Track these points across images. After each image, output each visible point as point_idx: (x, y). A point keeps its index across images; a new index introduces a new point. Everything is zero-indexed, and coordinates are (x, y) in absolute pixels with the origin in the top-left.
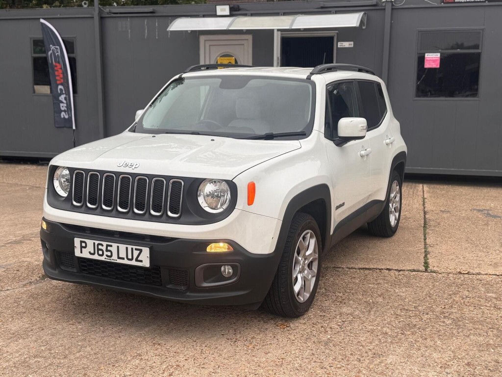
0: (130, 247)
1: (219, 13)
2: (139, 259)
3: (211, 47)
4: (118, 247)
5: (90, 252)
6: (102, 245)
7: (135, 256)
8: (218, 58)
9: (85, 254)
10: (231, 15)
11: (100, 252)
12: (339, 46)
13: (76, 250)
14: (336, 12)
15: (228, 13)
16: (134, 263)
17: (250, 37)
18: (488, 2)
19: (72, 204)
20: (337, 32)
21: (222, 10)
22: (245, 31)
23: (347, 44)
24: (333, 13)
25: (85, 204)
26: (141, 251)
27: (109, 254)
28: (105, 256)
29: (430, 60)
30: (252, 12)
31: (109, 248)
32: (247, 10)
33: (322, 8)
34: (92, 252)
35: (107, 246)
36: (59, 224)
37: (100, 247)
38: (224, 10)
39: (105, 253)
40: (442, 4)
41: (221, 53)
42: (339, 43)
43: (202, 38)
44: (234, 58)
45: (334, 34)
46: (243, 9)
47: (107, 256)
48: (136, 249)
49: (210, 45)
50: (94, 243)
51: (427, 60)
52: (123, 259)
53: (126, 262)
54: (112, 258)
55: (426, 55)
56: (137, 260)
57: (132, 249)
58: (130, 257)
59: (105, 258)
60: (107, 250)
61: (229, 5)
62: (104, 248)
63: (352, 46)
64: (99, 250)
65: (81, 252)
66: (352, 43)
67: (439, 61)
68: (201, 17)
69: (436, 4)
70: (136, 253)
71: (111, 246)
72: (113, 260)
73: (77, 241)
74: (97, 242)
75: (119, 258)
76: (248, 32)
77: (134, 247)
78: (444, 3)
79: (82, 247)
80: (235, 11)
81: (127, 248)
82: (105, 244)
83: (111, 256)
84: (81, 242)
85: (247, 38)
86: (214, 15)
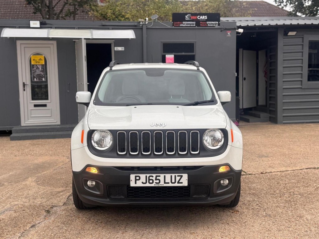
0: (173, 175)
1: (31, 26)
2: (180, 182)
3: (25, 48)
4: (165, 176)
5: (143, 183)
6: (153, 177)
7: (177, 181)
8: (32, 56)
9: (139, 184)
10: (40, 28)
11: (151, 181)
12: (115, 50)
13: (131, 183)
14: (113, 29)
15: (38, 26)
16: (176, 185)
17: (55, 43)
18: (197, 26)
19: (117, 153)
20: (114, 41)
21: (34, 24)
22: (51, 38)
23: (120, 49)
24: (111, 29)
25: (128, 152)
26: (182, 176)
27: (158, 181)
28: (154, 183)
29: (169, 59)
30: (56, 26)
31: (158, 178)
32: (52, 25)
33: (103, 26)
34: (145, 182)
35: (156, 176)
36: (112, 167)
37: (151, 178)
38: (36, 24)
39: (155, 181)
40: (173, 27)
41: (33, 53)
42: (115, 48)
43: (18, 43)
44: (43, 56)
45: (112, 42)
46: (48, 24)
47: (156, 183)
48: (178, 176)
49: (24, 47)
50: (146, 176)
51: (167, 59)
52: (168, 183)
53: (171, 185)
54: (159, 184)
55: (166, 56)
56: (178, 183)
57: (175, 176)
58: (173, 181)
59: (155, 185)
60: (156, 179)
61: (40, 21)
62: (154, 178)
63: (124, 50)
64: (149, 180)
65: (136, 183)
66: (123, 48)
67: (174, 59)
68: (17, 28)
69: (169, 27)
70: (178, 178)
71: (160, 176)
72: (161, 185)
73: (132, 177)
74: (148, 175)
75: (165, 183)
76: (53, 39)
77: (177, 175)
78: (174, 26)
79: (136, 180)
80: (43, 25)
81: (171, 176)
82: (154, 175)
83: (160, 182)
84: (136, 177)
85: (53, 43)
86: (29, 27)
